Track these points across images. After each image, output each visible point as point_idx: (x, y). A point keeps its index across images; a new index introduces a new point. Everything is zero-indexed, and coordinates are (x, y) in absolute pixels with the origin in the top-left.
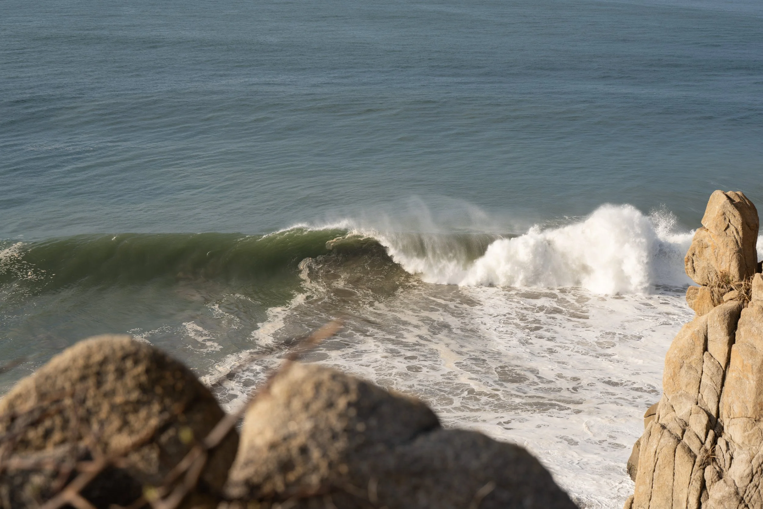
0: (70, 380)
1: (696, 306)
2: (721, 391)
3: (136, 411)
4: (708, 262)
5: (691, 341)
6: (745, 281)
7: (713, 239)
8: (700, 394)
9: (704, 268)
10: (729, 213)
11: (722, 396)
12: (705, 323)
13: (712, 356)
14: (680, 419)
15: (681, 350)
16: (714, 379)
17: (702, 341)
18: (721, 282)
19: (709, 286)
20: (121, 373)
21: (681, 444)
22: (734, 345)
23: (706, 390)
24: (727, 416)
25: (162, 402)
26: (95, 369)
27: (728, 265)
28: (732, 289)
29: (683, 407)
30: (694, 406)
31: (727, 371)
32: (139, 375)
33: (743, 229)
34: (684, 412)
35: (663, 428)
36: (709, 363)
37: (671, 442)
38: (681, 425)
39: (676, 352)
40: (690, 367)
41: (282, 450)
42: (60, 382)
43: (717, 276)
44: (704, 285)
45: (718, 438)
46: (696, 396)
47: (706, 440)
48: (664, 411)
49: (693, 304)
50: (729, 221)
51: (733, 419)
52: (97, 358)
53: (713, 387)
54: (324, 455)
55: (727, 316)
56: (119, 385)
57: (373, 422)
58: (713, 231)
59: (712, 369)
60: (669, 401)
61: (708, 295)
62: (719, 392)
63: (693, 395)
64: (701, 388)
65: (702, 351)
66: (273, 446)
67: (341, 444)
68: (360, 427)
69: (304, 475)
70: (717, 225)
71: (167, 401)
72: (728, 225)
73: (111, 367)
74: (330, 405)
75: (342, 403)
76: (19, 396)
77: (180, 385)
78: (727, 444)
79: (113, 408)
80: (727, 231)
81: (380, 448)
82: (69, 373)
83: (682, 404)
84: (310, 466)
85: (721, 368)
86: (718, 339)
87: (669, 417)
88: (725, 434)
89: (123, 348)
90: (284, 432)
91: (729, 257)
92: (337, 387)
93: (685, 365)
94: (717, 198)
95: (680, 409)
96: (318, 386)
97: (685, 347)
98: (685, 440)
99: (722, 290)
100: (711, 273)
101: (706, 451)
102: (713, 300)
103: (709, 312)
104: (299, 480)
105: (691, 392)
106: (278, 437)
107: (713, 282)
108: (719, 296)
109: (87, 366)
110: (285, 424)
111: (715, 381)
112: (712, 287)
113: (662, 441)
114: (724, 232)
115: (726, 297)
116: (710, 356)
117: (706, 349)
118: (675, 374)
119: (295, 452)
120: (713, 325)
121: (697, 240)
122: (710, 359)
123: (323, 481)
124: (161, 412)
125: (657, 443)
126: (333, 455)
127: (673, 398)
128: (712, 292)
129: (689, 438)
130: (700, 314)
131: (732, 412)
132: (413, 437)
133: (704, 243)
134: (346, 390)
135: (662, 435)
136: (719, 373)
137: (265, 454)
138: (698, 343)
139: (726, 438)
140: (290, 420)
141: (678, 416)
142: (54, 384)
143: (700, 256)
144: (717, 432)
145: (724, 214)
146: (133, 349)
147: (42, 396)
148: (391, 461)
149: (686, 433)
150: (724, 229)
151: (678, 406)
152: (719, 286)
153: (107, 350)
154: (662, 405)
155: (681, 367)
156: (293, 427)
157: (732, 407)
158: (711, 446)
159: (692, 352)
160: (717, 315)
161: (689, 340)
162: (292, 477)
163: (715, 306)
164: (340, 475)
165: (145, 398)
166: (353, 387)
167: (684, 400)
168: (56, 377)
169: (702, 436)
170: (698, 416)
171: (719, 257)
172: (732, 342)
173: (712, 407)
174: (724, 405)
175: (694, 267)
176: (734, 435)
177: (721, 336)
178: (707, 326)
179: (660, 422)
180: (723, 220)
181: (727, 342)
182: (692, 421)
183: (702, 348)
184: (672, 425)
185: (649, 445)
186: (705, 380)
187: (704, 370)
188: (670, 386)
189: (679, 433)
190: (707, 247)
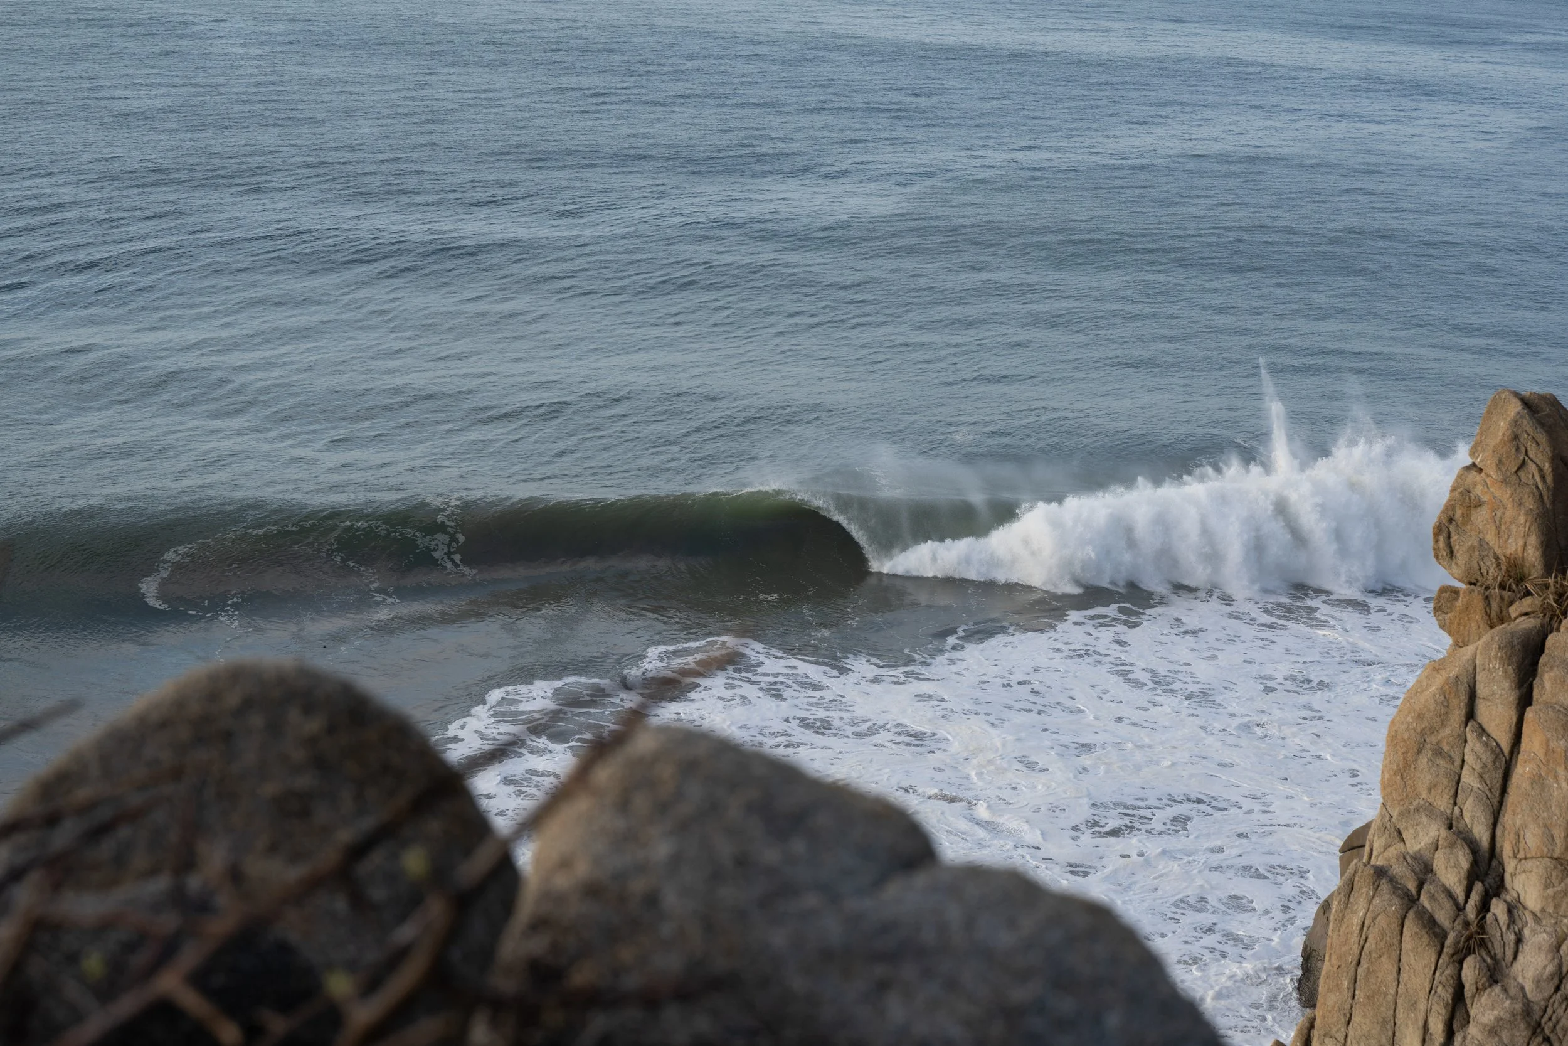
1: (1455, 627)
2: (1501, 803)
4: (1481, 536)
5: (1442, 698)
6: (1556, 577)
7: (1492, 490)
8: (1456, 808)
9: (1472, 548)
10: (1526, 436)
11: (1502, 812)
12: (1470, 662)
13: (1484, 730)
14: (1415, 859)
15: (1420, 717)
16: (1486, 776)
17: (1464, 698)
18: (1505, 579)
19: (1481, 586)
21: (1415, 908)
22: (1528, 709)
23: (1471, 800)
24: (1511, 854)
27: (1521, 543)
28: (1528, 593)
29: (1421, 834)
30: (1444, 832)
31: (1514, 762)
33: (1555, 470)
34: (1422, 844)
35: (1378, 877)
36: (1478, 745)
37: (1395, 906)
38: (1417, 870)
40: (1438, 752)
43: (1499, 565)
44: (1471, 584)
45: (1492, 899)
46: (1449, 812)
47: (1466, 902)
48: (1383, 840)
49: (1448, 621)
50: (1527, 454)
51: (1523, 861)
53: (1484, 795)
55: (1517, 648)
57: (798, 846)
58: (1492, 473)
59: (1484, 757)
60: (1394, 820)
61: (1479, 604)
62: (1496, 804)
63: (1442, 809)
64: (1459, 796)
65: (1464, 719)
66: (590, 892)
68: (772, 855)
70: (1500, 461)
72: (1524, 461)
74: (712, 810)
75: (736, 804)
78: (1510, 910)
80: (1521, 474)
81: (811, 900)
82: (171, 731)
83: (1418, 828)
85: (1501, 756)
86: (1497, 696)
87: (1392, 852)
88: (1507, 890)
89: (282, 682)
90: (615, 864)
91: (1525, 527)
93: (1428, 747)
94: (1502, 407)
95: (1416, 836)
96: (686, 770)
97: (1429, 710)
98: (1424, 900)
99: (1507, 594)
100: (1486, 559)
101: (1467, 924)
102: (1489, 615)
103: (1479, 639)
105: (1439, 803)
106: (602, 872)
107: (1490, 578)
108: (1501, 607)
109: (205, 718)
111: (1488, 782)
112: (1487, 588)
113: (1376, 901)
114: (1515, 477)
115: (1513, 611)
116: (1480, 730)
117: (1470, 715)
118: (1407, 766)
120: (1487, 667)
121: (1459, 490)
122: (1480, 736)
125: (1366, 906)
127: (1401, 814)
128: (1487, 598)
129: (1432, 898)
130: (1461, 644)
131: (1522, 845)
132: (880, 881)
133: (1473, 497)
135: (1377, 889)
136: (1498, 764)
137: (578, 906)
138: (1455, 702)
139: (1508, 898)
140: (627, 841)
141: (1411, 852)
143: (1465, 524)
144: (1491, 887)
145: (1516, 437)
146: (302, 683)
147: (111, 774)
148: (833, 929)
149: (1426, 886)
150: (1516, 468)
151: (1411, 831)
152: (1502, 587)
153: (248, 687)
154: (1379, 828)
155: (1419, 751)
157: (1522, 836)
158: (1477, 917)
159: (1442, 721)
160: (1495, 646)
161: (1438, 696)
162: (627, 954)
163: (1492, 627)
165: (325, 786)
167: (1424, 819)
169: (1459, 892)
170: (1451, 853)
171: (1503, 527)
172: (1525, 700)
173: (1481, 834)
174: (1506, 832)
175: (1451, 547)
176: (1526, 892)
177: (1504, 689)
178: (1475, 668)
179: (1373, 862)
180: (1514, 451)
181: (1516, 702)
182: (1439, 862)
183: (1463, 712)
184: (1399, 870)
185: (1348, 911)
186: (1469, 779)
187: (1466, 758)
188: (1396, 790)
189: (1412, 886)
190: (1479, 504)
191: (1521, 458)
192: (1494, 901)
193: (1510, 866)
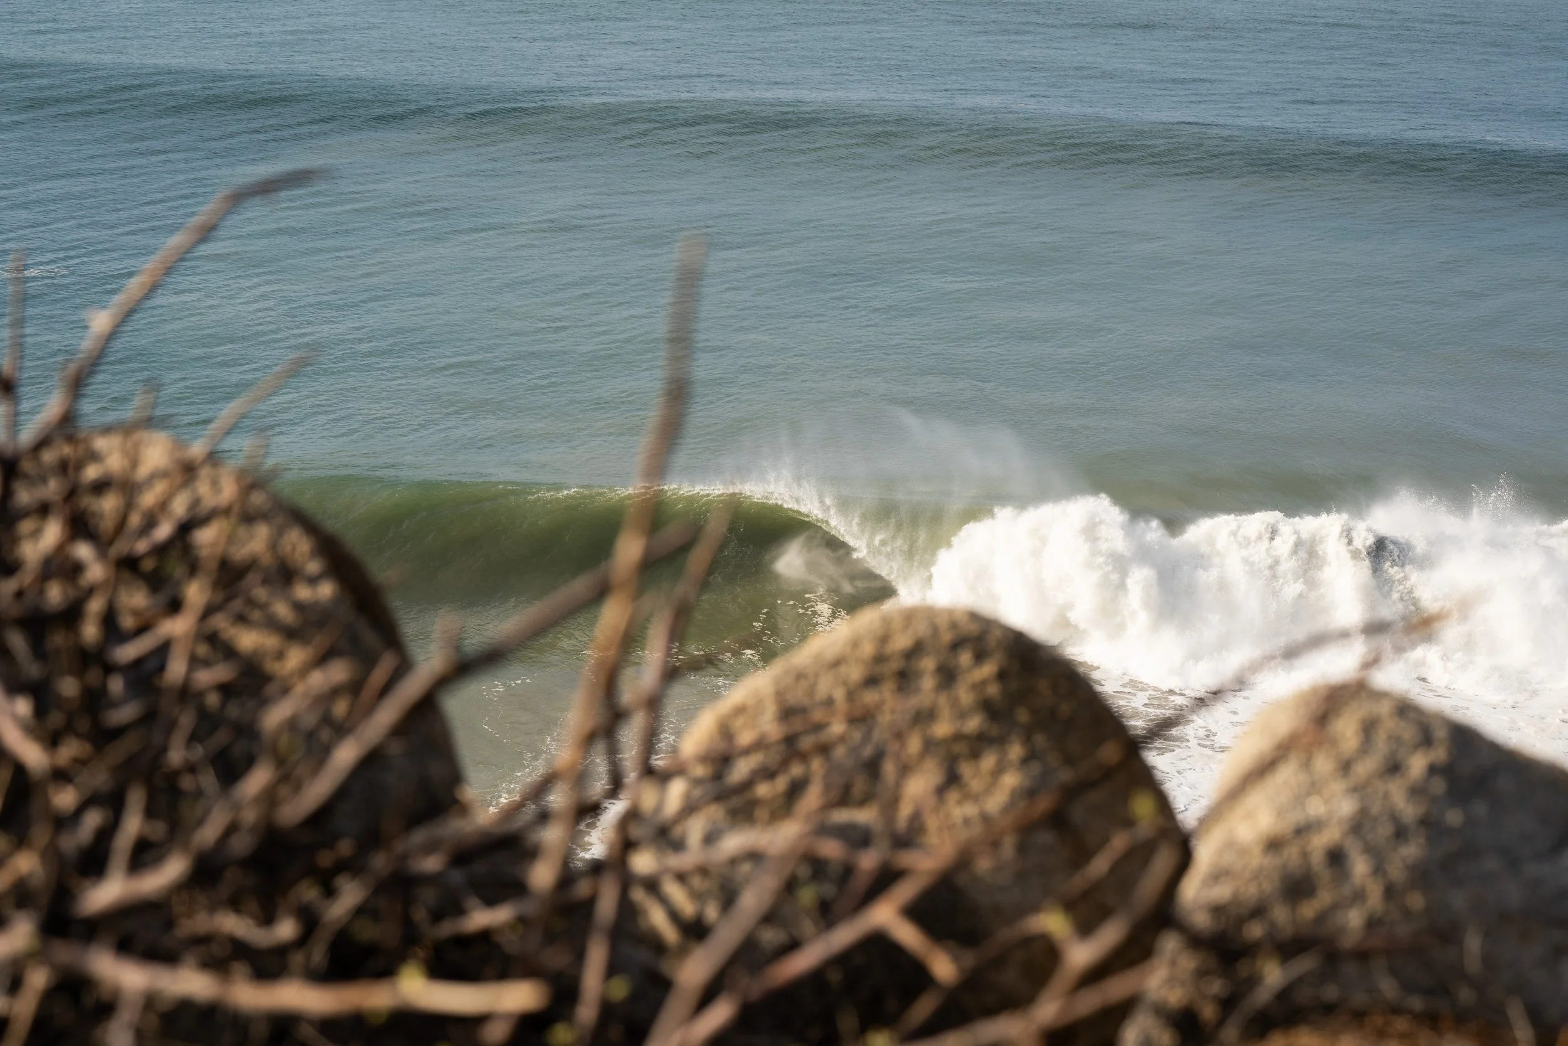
0: (845, 683)
3: (975, 755)
20: (947, 676)
25: (1027, 739)
26: (895, 665)
32: (983, 683)
41: (1292, 854)
42: (826, 686)
52: (901, 642)
54: (1378, 870)
56: (943, 700)
57: (1480, 809)
66: (1273, 845)
67: (1412, 851)
68: (1454, 817)
69: (1335, 907)
71: (1040, 740)
73: (928, 664)
74: (1394, 768)
75: (1417, 764)
76: (740, 710)
77: (1065, 708)
79: (929, 745)
81: (1491, 864)
82: (843, 669)
84: (1346, 890)
89: (954, 625)
90: (1295, 817)
92: (1408, 732)
96: (1369, 728)
104: (1322, 917)
106: (1285, 826)
109: (879, 659)
110: (1299, 800)
119: (1317, 859)
123: (1372, 924)
124: (1025, 761)
126: (1396, 871)
132: (1558, 848)
134: (1426, 740)
137: (1257, 859)
140: (1309, 794)
142: (811, 691)
146: (974, 628)
147: (787, 713)
148: (1513, 894)
153: (921, 629)
156: (1316, 808)
162: (1308, 910)
164: (1407, 913)
165: (995, 731)
166: (1441, 733)
168: (817, 675)
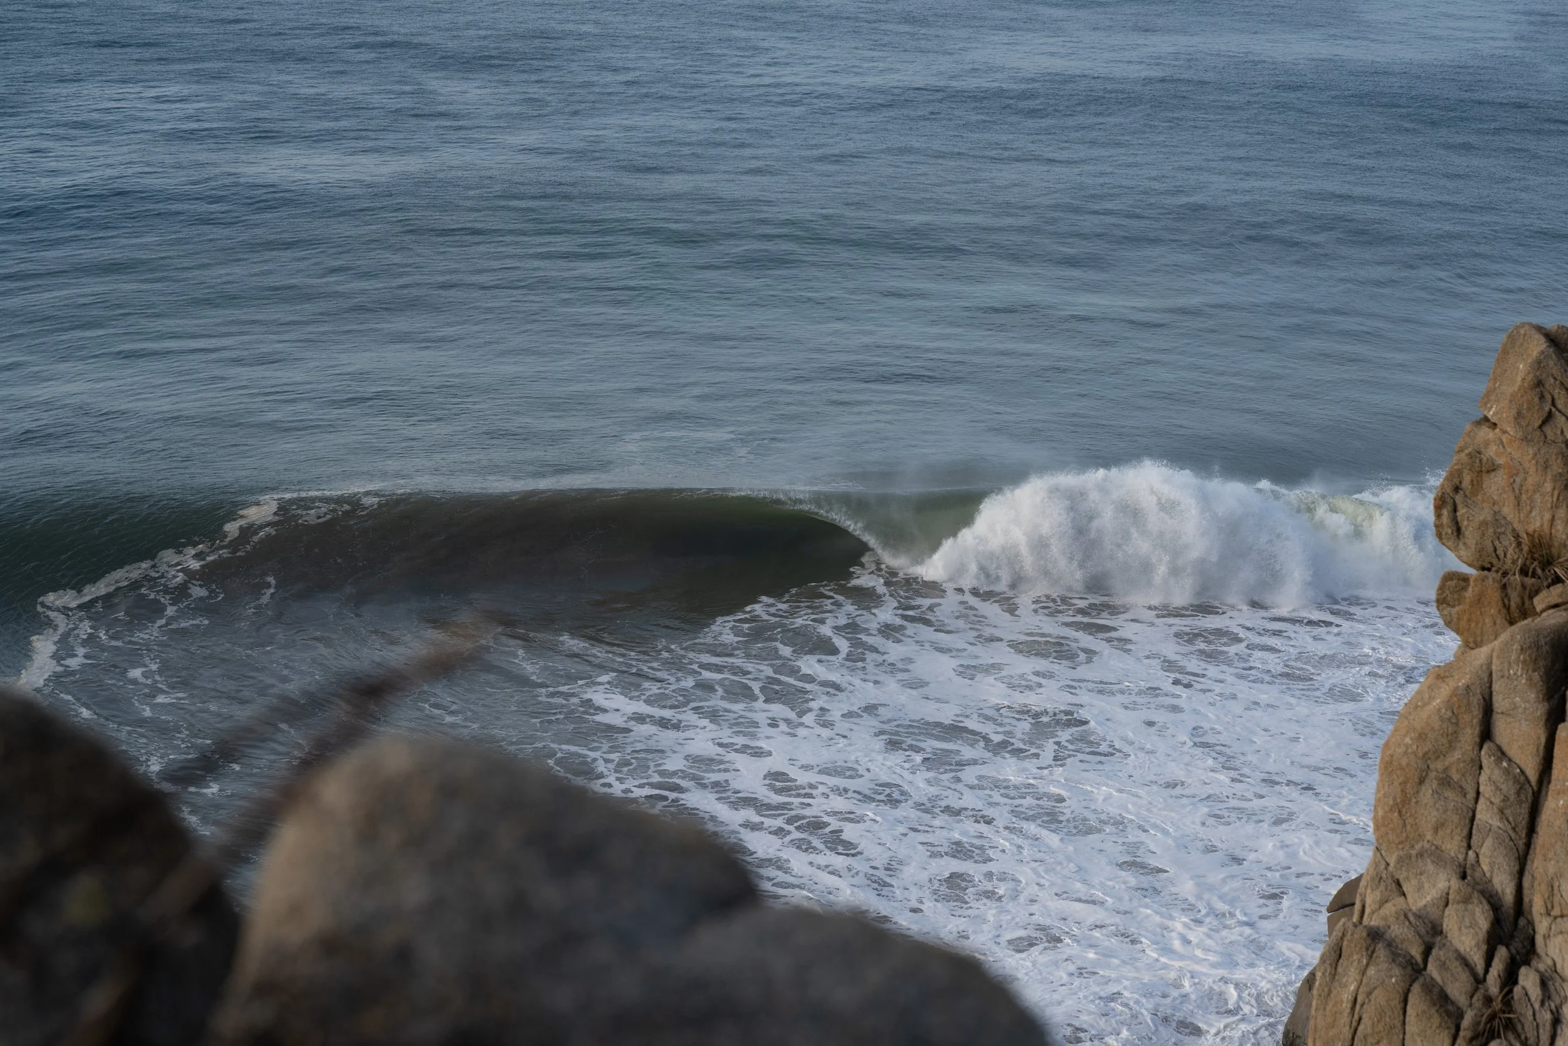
1: (1463, 623)
2: (1528, 845)
4: (1496, 508)
5: (1449, 713)
7: (1509, 450)
8: (1471, 853)
9: (1484, 524)
10: (1552, 381)
11: (1530, 857)
12: (1484, 668)
13: (1503, 753)
14: (1420, 917)
15: (1421, 737)
16: (1508, 812)
17: (1477, 713)
18: (1528, 563)
19: (1497, 571)
21: (1421, 980)
22: (1561, 726)
23: (1489, 842)
24: (1543, 911)
27: (1547, 516)
28: (1557, 580)
29: (1426, 885)
30: (1455, 883)
31: (1543, 793)
34: (1429, 898)
35: (1373, 939)
36: (1497, 772)
37: (1395, 977)
38: (1423, 931)
39: (1408, 740)
40: (1445, 782)
43: (1519, 544)
44: (1483, 569)
45: (1519, 967)
46: (1461, 857)
47: (1487, 971)
48: (1378, 893)
49: (1455, 616)
50: (1553, 404)
51: (1559, 920)
53: (1506, 835)
55: (1546, 648)
58: (1509, 429)
59: (1504, 787)
60: (1390, 868)
61: (1494, 595)
62: (1521, 846)
63: (1453, 854)
64: (1474, 837)
65: (1477, 740)
70: (1519, 413)
72: (1550, 412)
78: (1544, 984)
80: (1548, 429)
83: (1423, 878)
85: (1527, 786)
86: (1520, 710)
87: (1389, 909)
88: (1539, 956)
91: (1552, 496)
93: (1433, 774)
94: (1522, 345)
95: (1420, 888)
97: (1433, 729)
98: (1432, 969)
99: (1529, 581)
100: (1502, 537)
101: (1488, 1000)
102: (1508, 608)
103: (1496, 639)
105: (1449, 847)
106: (343, 922)
107: (1509, 561)
108: (1522, 599)
111: (1511, 819)
112: (1505, 574)
113: (1371, 971)
114: (1538, 433)
115: (1539, 602)
116: (1499, 754)
117: (1486, 734)
118: (1406, 800)
120: (1506, 673)
121: (1467, 451)
122: (1499, 761)
125: (1358, 978)
127: (1400, 860)
128: (1504, 587)
129: (1443, 966)
130: (1472, 645)
131: (1557, 899)
133: (1485, 460)
135: (1371, 957)
136: (1523, 797)
138: (1467, 717)
139: (1541, 967)
141: (1414, 909)
143: (1475, 493)
144: (1518, 953)
145: (1539, 383)
149: (1434, 952)
150: (1540, 422)
151: (1414, 882)
152: (1524, 572)
154: (1372, 879)
155: (1421, 781)
157: (1556, 888)
158: (1501, 990)
159: (1450, 742)
160: (1516, 646)
161: (1443, 711)
163: (1512, 623)
167: (1430, 867)
169: (1478, 960)
170: (1466, 910)
171: (1524, 497)
172: (1556, 715)
173: (1504, 886)
174: (1536, 883)
175: (1457, 523)
176: (1563, 959)
177: (1528, 702)
178: (1491, 675)
179: (1365, 921)
180: (1536, 399)
181: (1544, 718)
182: (1451, 922)
183: (1477, 731)
184: (1398, 931)
185: (1336, 984)
186: (1486, 815)
187: (1482, 789)
188: (1393, 830)
189: (1416, 952)
190: (1493, 468)
191: (1547, 409)
192: (1523, 970)
193: (1542, 926)
